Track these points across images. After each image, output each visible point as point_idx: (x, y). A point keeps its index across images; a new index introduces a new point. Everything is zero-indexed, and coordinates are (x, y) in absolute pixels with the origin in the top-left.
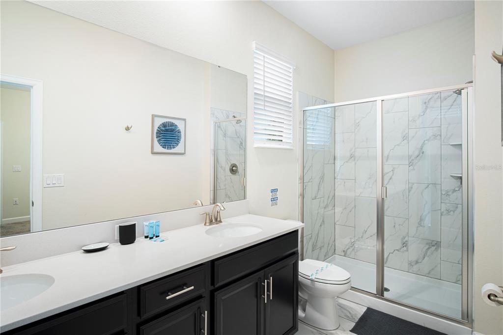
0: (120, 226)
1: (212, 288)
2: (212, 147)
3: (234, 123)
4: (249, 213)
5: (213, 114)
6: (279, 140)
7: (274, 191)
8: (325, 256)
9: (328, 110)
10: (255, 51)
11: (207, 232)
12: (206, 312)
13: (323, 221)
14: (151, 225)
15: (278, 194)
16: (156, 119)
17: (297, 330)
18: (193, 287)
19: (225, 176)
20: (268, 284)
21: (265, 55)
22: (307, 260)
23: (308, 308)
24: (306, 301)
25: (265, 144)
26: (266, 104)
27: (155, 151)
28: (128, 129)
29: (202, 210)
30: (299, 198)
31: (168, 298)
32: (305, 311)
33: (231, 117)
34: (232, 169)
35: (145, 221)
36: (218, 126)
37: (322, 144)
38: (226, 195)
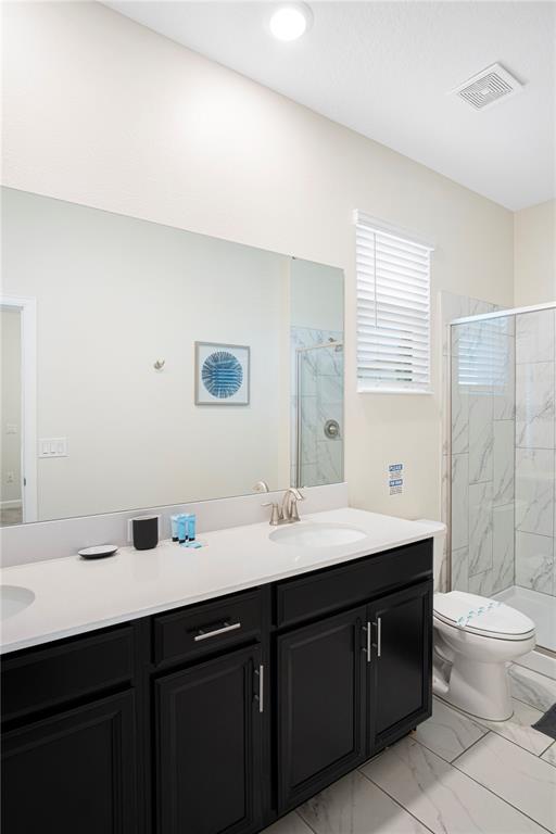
0: (134, 521)
1: (273, 628)
2: (294, 393)
3: (332, 350)
4: (350, 506)
5: (295, 337)
6: (406, 380)
7: (395, 468)
8: (495, 587)
9: (500, 322)
10: (358, 225)
11: (272, 537)
12: (262, 667)
13: (491, 524)
14: (182, 521)
15: (403, 474)
16: (201, 349)
17: (431, 715)
18: (238, 625)
19: (316, 442)
20: (374, 629)
21: (378, 232)
22: (456, 592)
23: (453, 676)
24: (451, 665)
25: (377, 386)
26: (379, 316)
27: (201, 400)
28: (158, 366)
29: (266, 498)
30: (443, 480)
31: (197, 638)
32: (448, 682)
33: (326, 340)
34: (329, 431)
35: (173, 514)
36: (303, 358)
37: (491, 384)
38: (319, 473)
